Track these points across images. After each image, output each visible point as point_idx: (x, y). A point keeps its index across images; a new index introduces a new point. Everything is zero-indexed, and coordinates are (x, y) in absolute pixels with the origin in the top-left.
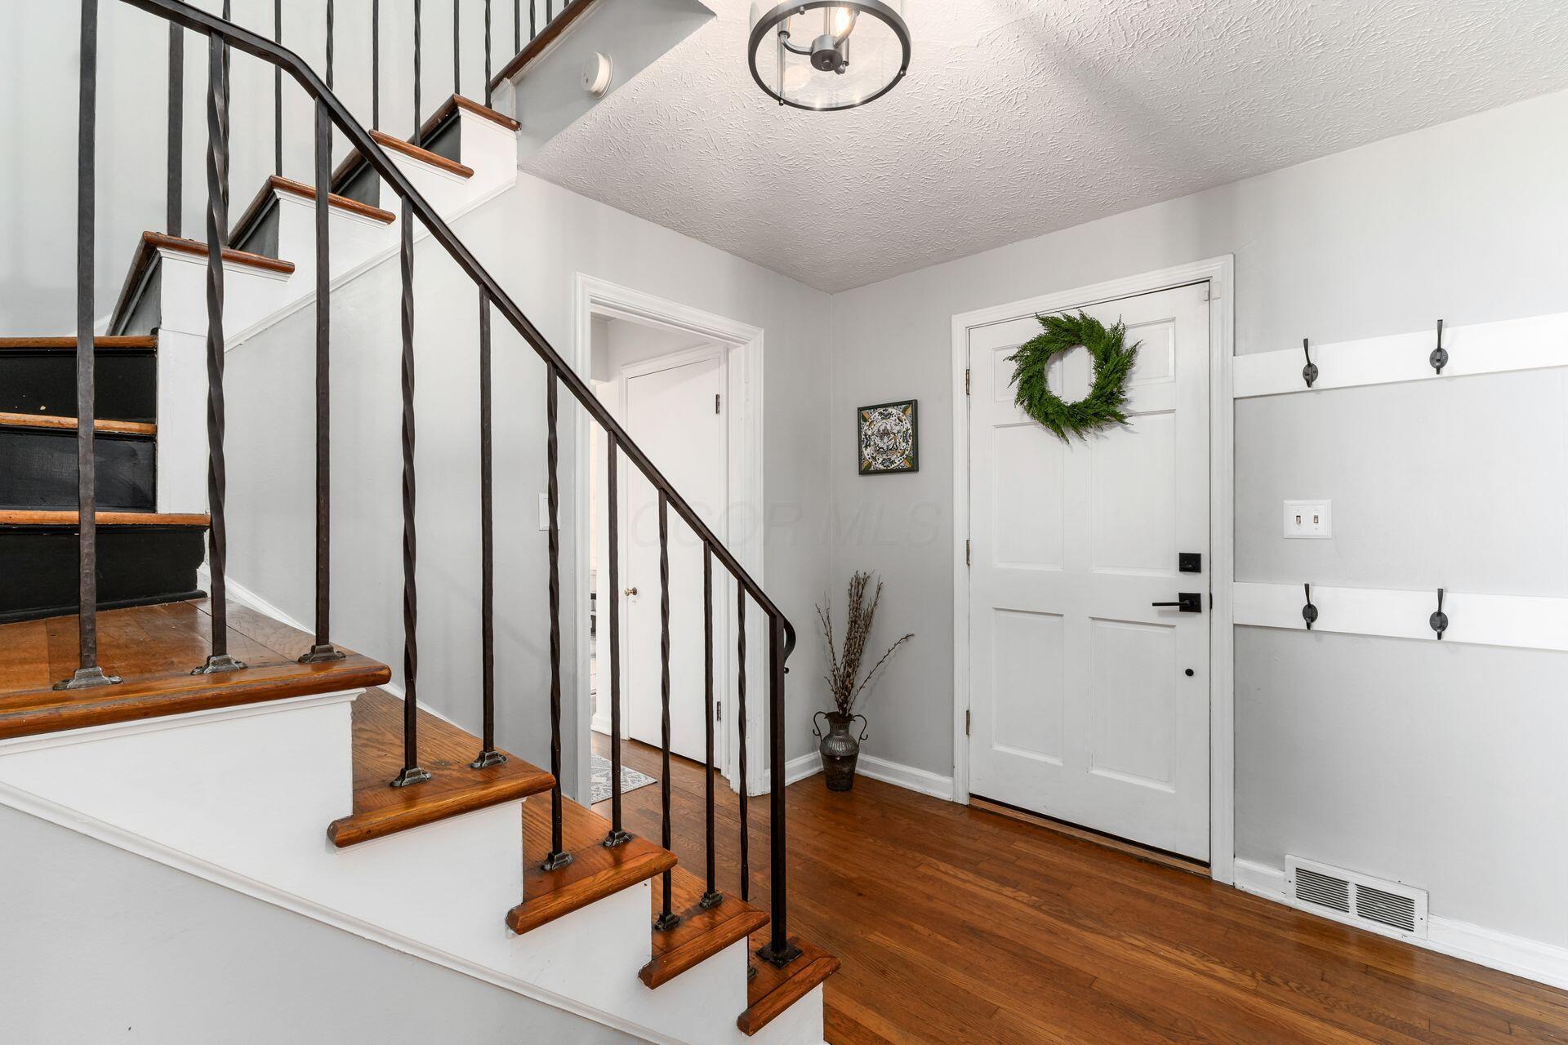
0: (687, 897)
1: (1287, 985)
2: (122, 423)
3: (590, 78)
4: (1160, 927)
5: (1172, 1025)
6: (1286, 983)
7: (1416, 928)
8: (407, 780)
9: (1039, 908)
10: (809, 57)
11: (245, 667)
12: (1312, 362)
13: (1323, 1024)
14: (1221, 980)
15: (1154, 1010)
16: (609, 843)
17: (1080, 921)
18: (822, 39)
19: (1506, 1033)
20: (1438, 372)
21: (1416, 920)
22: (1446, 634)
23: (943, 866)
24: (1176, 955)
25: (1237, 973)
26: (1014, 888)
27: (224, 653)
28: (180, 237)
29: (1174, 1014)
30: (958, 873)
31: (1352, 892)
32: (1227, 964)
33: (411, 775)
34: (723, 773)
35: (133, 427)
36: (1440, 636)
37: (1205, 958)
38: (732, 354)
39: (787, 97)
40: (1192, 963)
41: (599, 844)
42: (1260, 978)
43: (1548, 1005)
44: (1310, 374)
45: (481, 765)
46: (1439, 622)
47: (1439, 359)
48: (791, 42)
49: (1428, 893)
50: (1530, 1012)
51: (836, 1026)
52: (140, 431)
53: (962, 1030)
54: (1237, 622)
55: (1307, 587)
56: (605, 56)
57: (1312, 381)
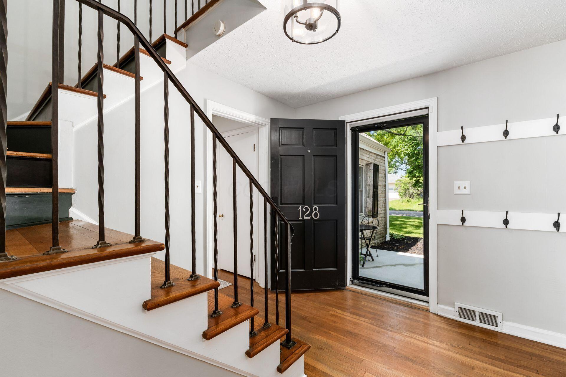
0: (258, 325)
1: (458, 347)
2: (40, 154)
3: (217, 29)
4: (414, 329)
5: (422, 362)
6: (458, 346)
7: (498, 326)
8: (167, 285)
9: (373, 324)
10: (305, 26)
11: (111, 245)
12: (464, 134)
13: (472, 359)
14: (437, 346)
15: (416, 357)
16: (234, 306)
17: (387, 328)
18: (310, 19)
19: (530, 359)
20: (506, 138)
21: (499, 323)
22: (509, 226)
23: (338, 311)
24: (420, 338)
25: (442, 344)
26: (363, 317)
27: (104, 240)
28: (63, 84)
29: (423, 359)
30: (344, 313)
31: (477, 314)
32: (438, 340)
33: (168, 284)
34: (256, 281)
35: (45, 156)
36: (506, 227)
37: (431, 339)
38: (260, 130)
39: (295, 39)
40: (426, 341)
41: (230, 307)
42: (449, 345)
43: (543, 349)
44: (463, 138)
45: (192, 279)
46: (506, 222)
47: (506, 133)
48: (299, 19)
49: (502, 314)
50: (537, 352)
51: (308, 369)
52: (47, 157)
53: (351, 368)
54: (438, 223)
55: (462, 211)
56: (223, 22)
57: (464, 141)
